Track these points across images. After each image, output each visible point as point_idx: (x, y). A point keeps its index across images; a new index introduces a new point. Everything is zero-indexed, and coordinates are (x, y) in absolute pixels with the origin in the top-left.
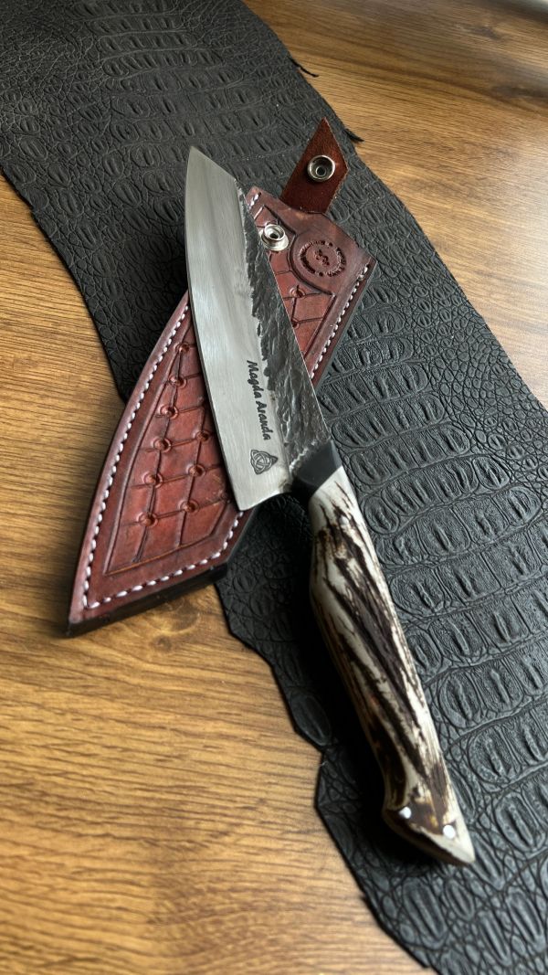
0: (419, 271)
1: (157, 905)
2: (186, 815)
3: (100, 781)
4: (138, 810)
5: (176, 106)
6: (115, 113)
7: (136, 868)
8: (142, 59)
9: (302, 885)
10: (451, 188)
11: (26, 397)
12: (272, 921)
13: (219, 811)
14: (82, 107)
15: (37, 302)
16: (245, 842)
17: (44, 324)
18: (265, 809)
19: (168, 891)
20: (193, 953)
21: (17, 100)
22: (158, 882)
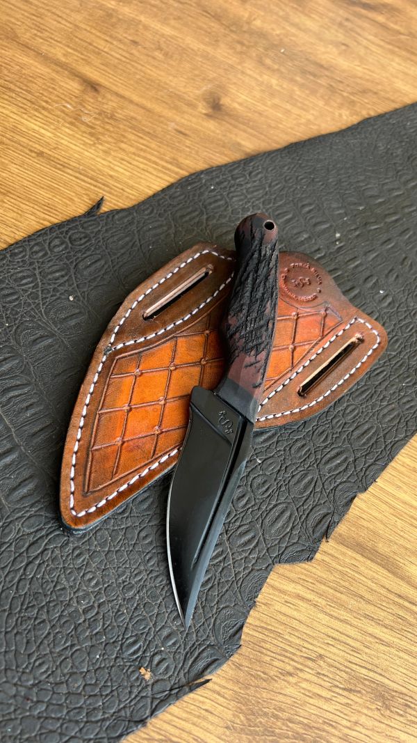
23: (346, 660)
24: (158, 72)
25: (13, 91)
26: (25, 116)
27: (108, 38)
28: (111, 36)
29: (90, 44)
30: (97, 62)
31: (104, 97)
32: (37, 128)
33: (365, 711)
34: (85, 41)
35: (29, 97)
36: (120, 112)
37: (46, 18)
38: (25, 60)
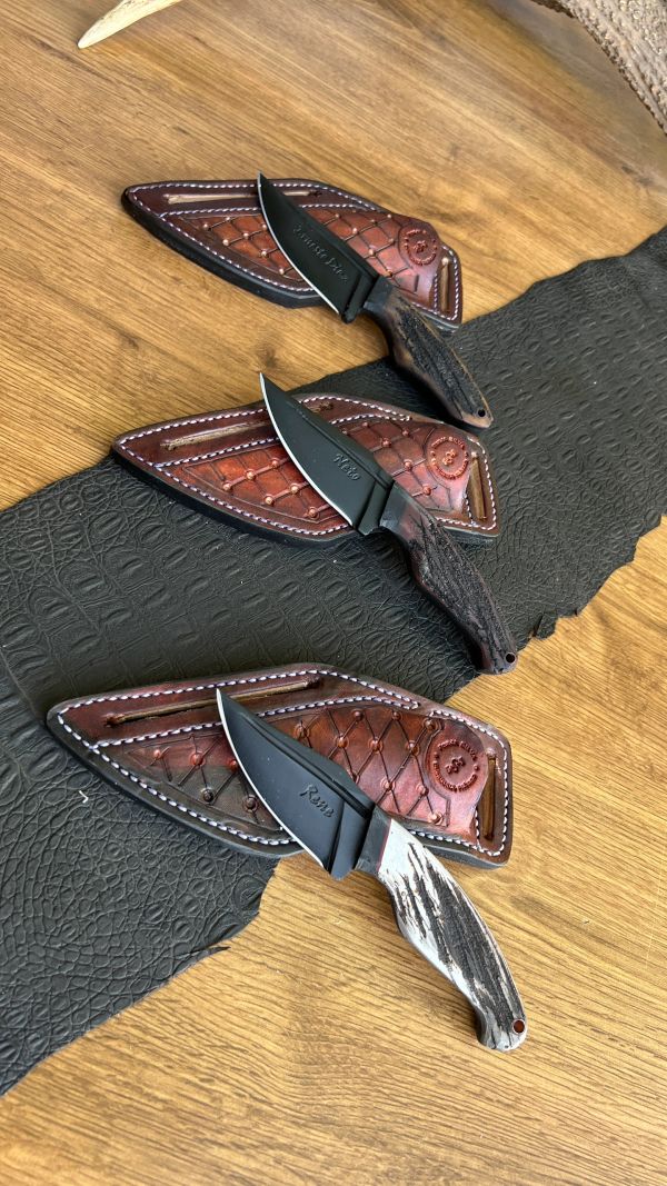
23: (398, 970)
24: (204, 318)
25: (42, 350)
26: (57, 382)
27: (145, 275)
28: (149, 272)
29: (126, 284)
30: (133, 307)
31: (144, 355)
32: (71, 397)
33: (414, 1017)
34: (119, 280)
35: (61, 357)
36: (163, 373)
37: (74, 251)
38: (54, 308)
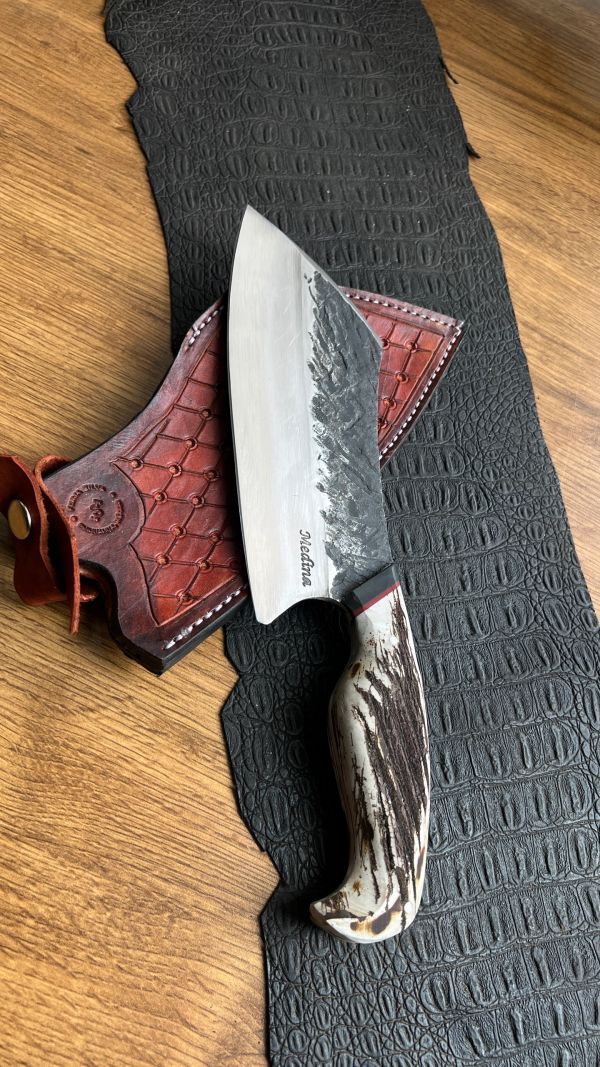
0: (483, 300)
1: (21, 739)
2: (67, 687)
3: (12, 640)
4: (33, 671)
5: (310, 87)
6: (251, 83)
7: (16, 710)
8: (294, 31)
9: (135, 766)
10: (537, 233)
11: (65, 327)
12: (102, 782)
13: (94, 693)
14: (223, 71)
15: (103, 246)
16: (105, 721)
17: (103, 267)
18: (130, 703)
19: (33, 734)
20: (36, 781)
21: (166, 52)
22: (28, 725)
